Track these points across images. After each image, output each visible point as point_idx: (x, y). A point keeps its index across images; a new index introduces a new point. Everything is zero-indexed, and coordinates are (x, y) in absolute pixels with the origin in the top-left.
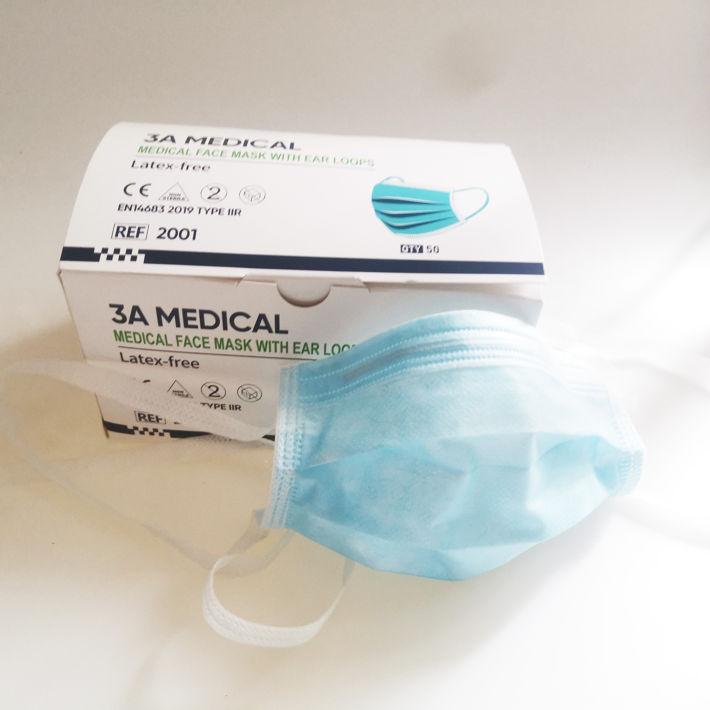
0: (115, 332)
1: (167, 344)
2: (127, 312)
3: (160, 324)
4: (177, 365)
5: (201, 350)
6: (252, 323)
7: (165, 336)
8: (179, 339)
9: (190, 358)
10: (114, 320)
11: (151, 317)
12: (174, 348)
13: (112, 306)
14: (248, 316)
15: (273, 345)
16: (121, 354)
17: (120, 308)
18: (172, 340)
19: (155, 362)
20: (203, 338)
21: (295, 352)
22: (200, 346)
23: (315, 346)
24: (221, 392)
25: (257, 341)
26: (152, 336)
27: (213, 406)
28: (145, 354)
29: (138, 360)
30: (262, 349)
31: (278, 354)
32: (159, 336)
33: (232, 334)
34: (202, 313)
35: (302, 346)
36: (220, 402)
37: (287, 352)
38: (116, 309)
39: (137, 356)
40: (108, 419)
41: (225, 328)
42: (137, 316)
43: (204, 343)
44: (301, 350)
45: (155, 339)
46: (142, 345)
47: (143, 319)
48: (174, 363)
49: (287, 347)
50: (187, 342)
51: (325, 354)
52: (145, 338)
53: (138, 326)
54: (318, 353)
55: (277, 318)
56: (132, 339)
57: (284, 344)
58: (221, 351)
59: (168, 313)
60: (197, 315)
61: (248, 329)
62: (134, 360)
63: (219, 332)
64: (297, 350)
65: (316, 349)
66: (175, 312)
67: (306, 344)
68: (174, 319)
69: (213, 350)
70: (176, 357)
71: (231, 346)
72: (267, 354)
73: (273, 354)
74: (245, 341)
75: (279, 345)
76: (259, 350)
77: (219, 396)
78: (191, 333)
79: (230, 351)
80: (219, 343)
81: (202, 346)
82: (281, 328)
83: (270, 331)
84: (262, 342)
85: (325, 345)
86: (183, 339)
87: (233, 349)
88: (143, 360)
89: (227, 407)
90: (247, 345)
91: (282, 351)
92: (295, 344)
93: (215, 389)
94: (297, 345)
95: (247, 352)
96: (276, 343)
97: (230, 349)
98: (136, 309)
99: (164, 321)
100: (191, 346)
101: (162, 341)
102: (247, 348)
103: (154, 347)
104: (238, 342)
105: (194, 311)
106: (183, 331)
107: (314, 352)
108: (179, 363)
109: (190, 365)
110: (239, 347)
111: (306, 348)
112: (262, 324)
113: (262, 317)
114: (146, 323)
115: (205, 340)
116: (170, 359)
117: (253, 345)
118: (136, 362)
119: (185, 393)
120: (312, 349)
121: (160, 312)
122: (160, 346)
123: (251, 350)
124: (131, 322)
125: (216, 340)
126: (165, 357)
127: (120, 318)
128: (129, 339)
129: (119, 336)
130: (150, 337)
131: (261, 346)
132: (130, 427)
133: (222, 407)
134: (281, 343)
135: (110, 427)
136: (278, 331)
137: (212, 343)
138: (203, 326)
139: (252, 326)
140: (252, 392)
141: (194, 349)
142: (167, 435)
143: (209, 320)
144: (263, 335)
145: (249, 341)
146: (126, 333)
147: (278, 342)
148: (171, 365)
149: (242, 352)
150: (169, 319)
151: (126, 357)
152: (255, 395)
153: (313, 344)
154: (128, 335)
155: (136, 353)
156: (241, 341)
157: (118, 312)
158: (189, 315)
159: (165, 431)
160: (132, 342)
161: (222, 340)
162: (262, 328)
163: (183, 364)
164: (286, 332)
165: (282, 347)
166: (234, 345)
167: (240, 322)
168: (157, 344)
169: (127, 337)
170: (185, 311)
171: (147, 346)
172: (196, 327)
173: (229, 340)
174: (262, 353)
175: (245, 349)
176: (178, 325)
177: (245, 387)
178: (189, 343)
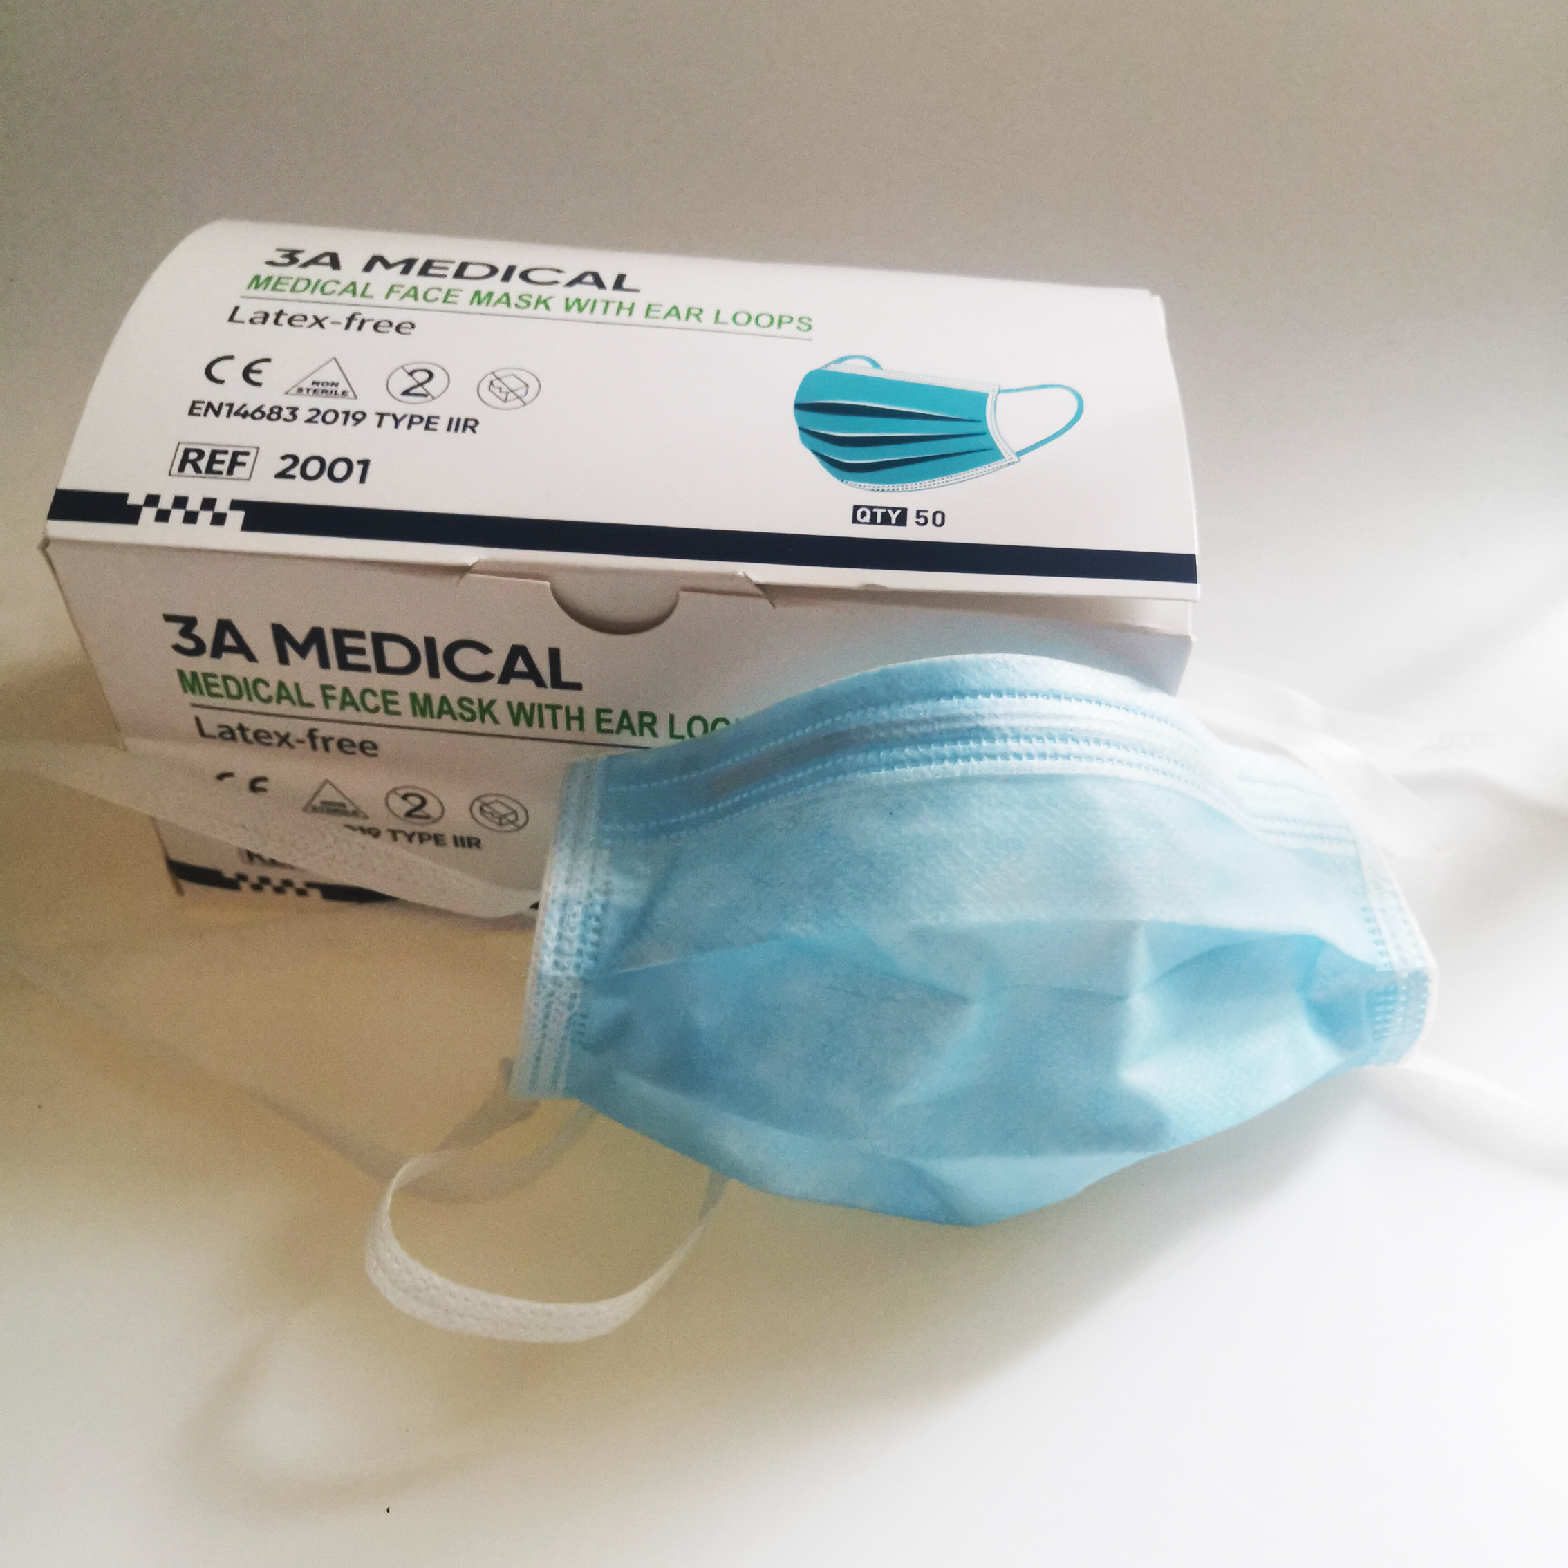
0: (181, 674)
1: (302, 704)
2: (206, 632)
3: (283, 660)
4: (327, 748)
5: (381, 717)
6: (495, 663)
7: (297, 685)
8: (329, 692)
9: (357, 734)
10: (177, 648)
11: (261, 643)
12: (319, 711)
13: (169, 618)
14: (485, 650)
15: (547, 714)
16: (197, 719)
17: (188, 624)
18: (312, 693)
19: (275, 740)
20: (385, 693)
21: (600, 730)
22: (376, 710)
23: (647, 720)
24: (432, 808)
25: (509, 704)
26: (267, 684)
27: (416, 839)
28: (253, 723)
29: (237, 733)
30: (523, 722)
31: (561, 733)
32: (281, 685)
33: (447, 686)
34: (379, 639)
35: (616, 717)
36: (433, 829)
37: (582, 728)
38: (179, 626)
39: (234, 726)
40: (177, 856)
41: (434, 673)
42: (229, 641)
43: (386, 702)
44: (614, 726)
45: (272, 690)
46: (243, 703)
47: (242, 648)
48: (319, 742)
49: (580, 718)
50: (347, 699)
51: (672, 736)
52: (249, 689)
53: (233, 664)
54: (654, 734)
55: (554, 655)
56: (221, 690)
57: (574, 712)
58: (428, 722)
59: (300, 637)
60: (367, 644)
61: (486, 676)
62: (227, 734)
63: (420, 681)
64: (604, 726)
65: (651, 726)
66: (316, 635)
67: (625, 714)
68: (313, 653)
69: (407, 718)
70: (324, 730)
71: (451, 712)
72: (535, 731)
73: (548, 731)
74: (480, 701)
75: (561, 714)
76: (516, 722)
77: (428, 817)
78: (357, 682)
79: (446, 722)
80: (421, 705)
81: (382, 711)
82: (566, 677)
83: (540, 683)
84: (521, 706)
85: (672, 717)
86: (338, 693)
87: (454, 718)
88: (250, 736)
89: (450, 841)
90: (486, 710)
91: (569, 727)
92: (599, 711)
93: (417, 801)
94: (603, 716)
95: (489, 726)
96: (554, 708)
97: (447, 718)
98: (225, 626)
99: (292, 653)
100: (358, 709)
101: (289, 697)
102: (487, 717)
103: (272, 707)
104: (465, 703)
105: (360, 635)
106: (338, 678)
107: (646, 730)
108: (333, 745)
109: (357, 750)
110: (468, 715)
111: (625, 723)
112: (520, 666)
113: (518, 651)
114: (251, 657)
115: (389, 697)
116: (312, 734)
117: (500, 710)
118: (233, 738)
119: (350, 808)
120: (642, 724)
121: (281, 634)
122: (285, 707)
123: (495, 721)
124: (216, 654)
125: (413, 696)
126: (298, 730)
127: (189, 644)
128: (214, 690)
129: (191, 683)
130: (261, 687)
131: (520, 713)
132: (229, 874)
133: (438, 839)
134: (567, 709)
135: (184, 872)
136: (557, 683)
137: (404, 704)
138: (382, 668)
139: (497, 671)
140: (503, 810)
141: (365, 716)
142: (315, 894)
143: (396, 655)
144: (522, 690)
145: (492, 703)
146: (205, 675)
147: (560, 707)
148: (314, 747)
149: (476, 726)
150: (303, 651)
151: (210, 728)
152: (512, 818)
153: (642, 715)
154: (210, 680)
155: (233, 721)
156: (471, 702)
157: (187, 632)
158: (349, 642)
159: (310, 885)
160: (221, 696)
161: (428, 698)
162: (521, 675)
163: (340, 745)
164: (577, 687)
165: (569, 718)
166: (457, 709)
167: (467, 660)
168: (279, 702)
169: (208, 685)
170: (339, 635)
171: (256, 705)
172: (365, 668)
173: (444, 699)
174: (522, 728)
175: (483, 720)
176: (324, 663)
177: (487, 800)
178: (353, 703)
